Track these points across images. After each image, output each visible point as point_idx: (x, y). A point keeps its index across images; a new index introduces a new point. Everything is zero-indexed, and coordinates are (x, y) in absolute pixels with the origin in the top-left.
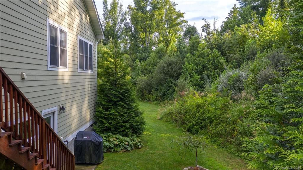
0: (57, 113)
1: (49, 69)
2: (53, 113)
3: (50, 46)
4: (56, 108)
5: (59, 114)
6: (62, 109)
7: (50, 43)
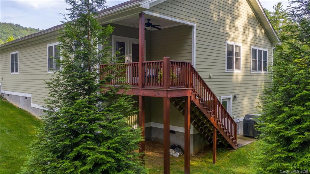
0: (231, 100)
1: (226, 71)
2: (229, 99)
3: (228, 57)
4: (231, 97)
5: (233, 101)
6: (235, 98)
7: (228, 55)
